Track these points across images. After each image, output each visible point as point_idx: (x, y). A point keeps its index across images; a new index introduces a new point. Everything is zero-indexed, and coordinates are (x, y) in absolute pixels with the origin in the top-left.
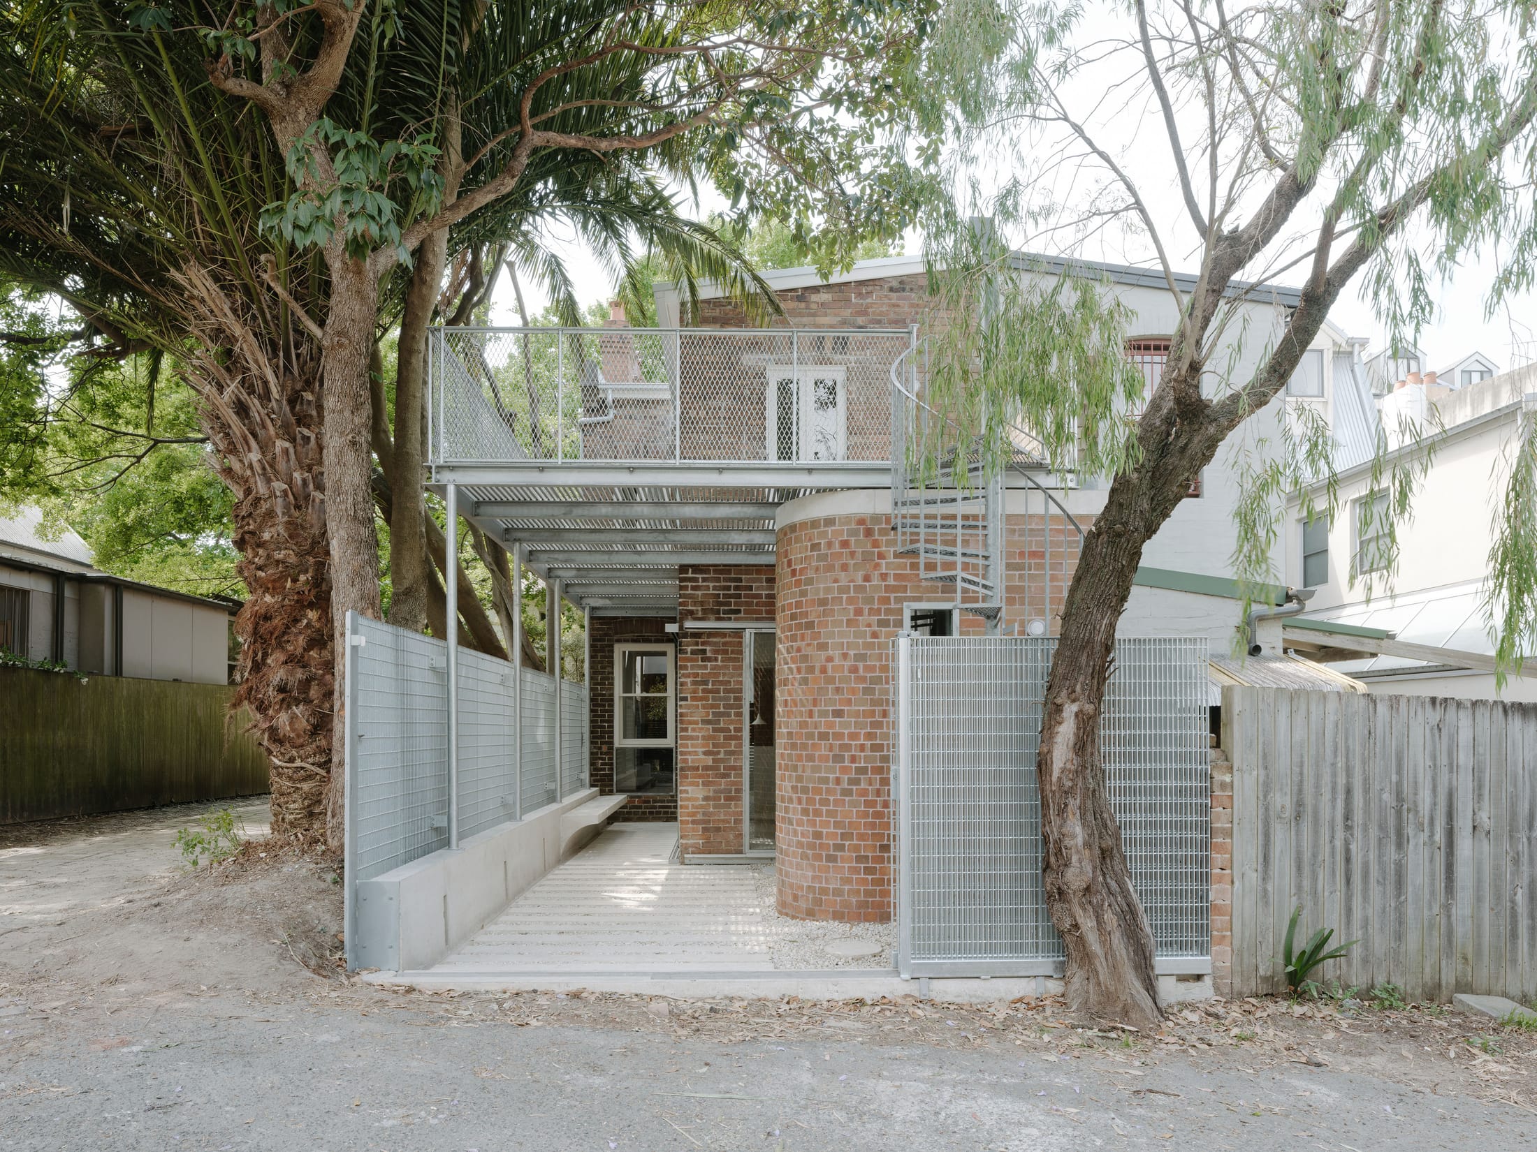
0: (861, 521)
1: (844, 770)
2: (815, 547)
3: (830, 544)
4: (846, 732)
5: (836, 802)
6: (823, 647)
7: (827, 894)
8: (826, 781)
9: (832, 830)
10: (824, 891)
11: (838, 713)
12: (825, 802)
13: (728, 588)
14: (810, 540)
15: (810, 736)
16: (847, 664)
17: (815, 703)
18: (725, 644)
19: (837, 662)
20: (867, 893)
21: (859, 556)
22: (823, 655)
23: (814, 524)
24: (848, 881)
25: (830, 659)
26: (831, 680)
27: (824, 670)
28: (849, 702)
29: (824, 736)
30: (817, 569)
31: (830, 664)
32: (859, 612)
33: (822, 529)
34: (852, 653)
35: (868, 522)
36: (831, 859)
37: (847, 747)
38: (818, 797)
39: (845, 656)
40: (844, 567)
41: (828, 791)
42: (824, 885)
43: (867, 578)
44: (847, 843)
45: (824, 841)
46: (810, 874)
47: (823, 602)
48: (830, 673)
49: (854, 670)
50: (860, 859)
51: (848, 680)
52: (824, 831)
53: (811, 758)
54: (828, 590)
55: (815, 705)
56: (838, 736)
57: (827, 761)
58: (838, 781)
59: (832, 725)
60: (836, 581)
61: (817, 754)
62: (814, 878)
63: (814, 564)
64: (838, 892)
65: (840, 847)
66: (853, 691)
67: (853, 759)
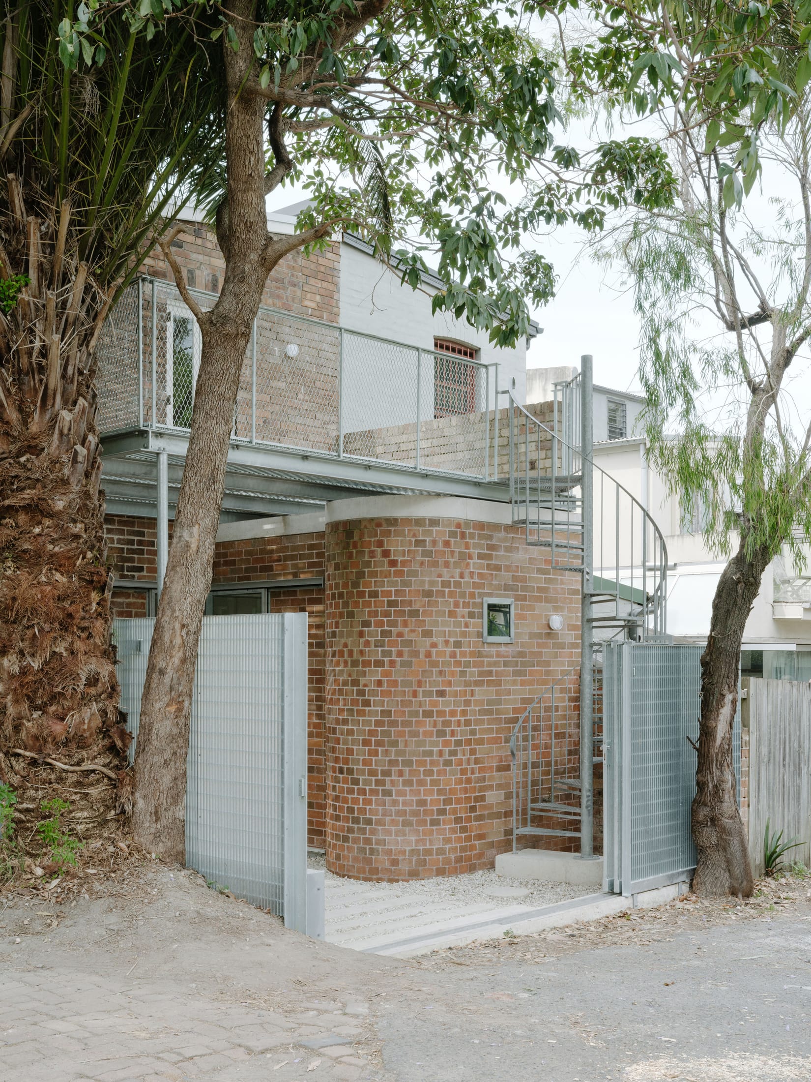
0: (458, 526)
1: (446, 743)
2: (418, 543)
3: (434, 543)
4: (447, 710)
5: (439, 773)
6: (427, 634)
7: (431, 855)
8: (430, 753)
9: (436, 797)
10: (428, 852)
11: (441, 694)
12: (429, 773)
13: (131, 542)
14: (414, 535)
15: (416, 714)
16: (449, 650)
17: (420, 684)
18: (129, 605)
19: (441, 647)
20: (463, 849)
21: (456, 555)
22: (428, 641)
23: (419, 522)
24: (448, 840)
25: (434, 645)
26: (435, 664)
27: (428, 655)
28: (450, 683)
29: (428, 714)
30: (422, 564)
31: (434, 650)
32: (456, 605)
33: (427, 528)
34: (452, 640)
35: (463, 526)
36: (434, 822)
37: (447, 723)
38: (422, 769)
39: (447, 642)
40: (447, 565)
41: (433, 763)
42: (428, 847)
43: (462, 576)
44: (448, 807)
45: (429, 808)
46: (413, 839)
47: (428, 594)
48: (434, 658)
49: (453, 655)
50: (458, 820)
51: (448, 664)
52: (429, 798)
53: (416, 734)
54: (432, 583)
55: (419, 686)
56: (441, 713)
57: (432, 736)
58: (441, 753)
59: (435, 704)
60: (440, 576)
61: (421, 730)
62: (417, 841)
63: (419, 558)
64: (440, 851)
65: (442, 812)
66: (453, 674)
67: (453, 734)
